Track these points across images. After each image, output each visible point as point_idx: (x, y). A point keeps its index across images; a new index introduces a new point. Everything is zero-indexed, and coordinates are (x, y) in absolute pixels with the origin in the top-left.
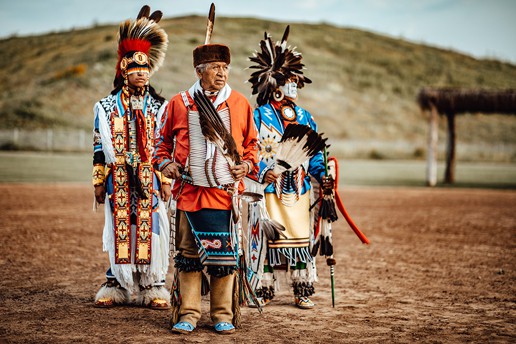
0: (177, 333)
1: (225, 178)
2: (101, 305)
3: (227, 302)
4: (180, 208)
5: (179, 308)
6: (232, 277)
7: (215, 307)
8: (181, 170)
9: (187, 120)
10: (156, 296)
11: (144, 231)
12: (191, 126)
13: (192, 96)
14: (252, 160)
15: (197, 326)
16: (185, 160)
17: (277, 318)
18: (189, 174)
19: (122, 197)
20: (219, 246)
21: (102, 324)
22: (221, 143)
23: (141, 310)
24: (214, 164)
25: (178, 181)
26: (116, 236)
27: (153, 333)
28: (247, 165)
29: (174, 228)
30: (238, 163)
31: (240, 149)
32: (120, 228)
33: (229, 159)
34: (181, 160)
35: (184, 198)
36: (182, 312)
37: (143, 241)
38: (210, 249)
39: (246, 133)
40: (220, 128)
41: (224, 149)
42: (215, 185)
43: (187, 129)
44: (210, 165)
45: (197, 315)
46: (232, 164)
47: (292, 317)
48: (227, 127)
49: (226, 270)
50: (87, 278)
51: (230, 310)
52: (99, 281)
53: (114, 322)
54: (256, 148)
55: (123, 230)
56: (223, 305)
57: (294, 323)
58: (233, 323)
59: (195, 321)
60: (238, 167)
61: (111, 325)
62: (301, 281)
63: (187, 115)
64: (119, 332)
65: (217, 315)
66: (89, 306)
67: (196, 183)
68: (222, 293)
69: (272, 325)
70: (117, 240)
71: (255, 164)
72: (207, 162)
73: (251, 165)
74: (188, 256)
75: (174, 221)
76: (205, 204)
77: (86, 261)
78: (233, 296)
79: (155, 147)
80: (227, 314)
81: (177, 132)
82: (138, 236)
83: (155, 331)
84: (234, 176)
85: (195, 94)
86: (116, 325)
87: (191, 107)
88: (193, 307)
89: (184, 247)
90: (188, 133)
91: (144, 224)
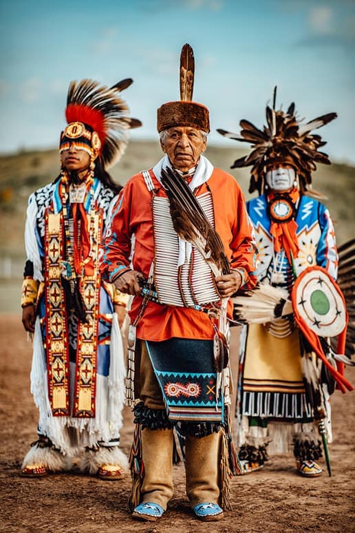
0: (142, 520)
1: (206, 294)
2: (29, 474)
3: (211, 473)
4: (140, 338)
5: (141, 482)
6: (217, 436)
7: (193, 479)
8: (143, 282)
9: (151, 210)
10: (106, 461)
11: (86, 371)
12: (156, 218)
13: (158, 176)
14: (247, 267)
15: (168, 508)
16: (148, 268)
17: (278, 493)
18: (154, 288)
19: (57, 324)
20: (196, 393)
21: (32, 505)
22: (201, 242)
23: (85, 480)
24: (190, 273)
25: (139, 297)
26: (50, 378)
27: (106, 520)
28: (239, 275)
29: (132, 365)
30: (226, 272)
31: (228, 252)
32: (55, 366)
33: (214, 266)
34: (142, 267)
35: (146, 322)
36: (146, 488)
37: (85, 385)
38: (182, 397)
39: (236, 230)
40: (200, 222)
41: (206, 251)
42: (191, 303)
43: (152, 222)
44: (185, 275)
45: (168, 491)
46: (218, 273)
47: (298, 490)
48: (210, 220)
49: (209, 427)
50: (11, 431)
51: (215, 485)
52: (26, 436)
53: (48, 501)
54: (251, 250)
55: (58, 370)
56: (205, 478)
57: (303, 500)
58: (220, 503)
59: (165, 500)
60: (227, 277)
61: (44, 505)
62: (304, 438)
63: (151, 203)
64: (57, 518)
65: (197, 492)
66: (13, 475)
67: (164, 300)
68: (204, 460)
69: (273, 504)
70: (51, 383)
71: (250, 273)
72: (180, 269)
73: (244, 274)
74: (153, 406)
75: (132, 355)
76: (176, 333)
77: (10, 407)
78: (219, 464)
79: (105, 249)
80: (211, 490)
81: (136, 228)
82: (78, 379)
83: (108, 516)
84: (220, 291)
85: (163, 172)
86: (50, 506)
87: (157, 192)
88: (161, 480)
89: (148, 394)
90: (152, 228)
91: (87, 361)
